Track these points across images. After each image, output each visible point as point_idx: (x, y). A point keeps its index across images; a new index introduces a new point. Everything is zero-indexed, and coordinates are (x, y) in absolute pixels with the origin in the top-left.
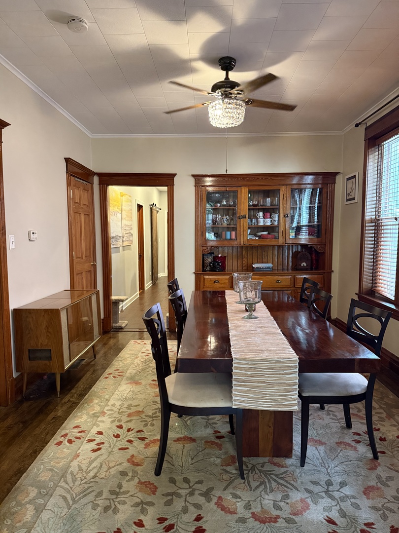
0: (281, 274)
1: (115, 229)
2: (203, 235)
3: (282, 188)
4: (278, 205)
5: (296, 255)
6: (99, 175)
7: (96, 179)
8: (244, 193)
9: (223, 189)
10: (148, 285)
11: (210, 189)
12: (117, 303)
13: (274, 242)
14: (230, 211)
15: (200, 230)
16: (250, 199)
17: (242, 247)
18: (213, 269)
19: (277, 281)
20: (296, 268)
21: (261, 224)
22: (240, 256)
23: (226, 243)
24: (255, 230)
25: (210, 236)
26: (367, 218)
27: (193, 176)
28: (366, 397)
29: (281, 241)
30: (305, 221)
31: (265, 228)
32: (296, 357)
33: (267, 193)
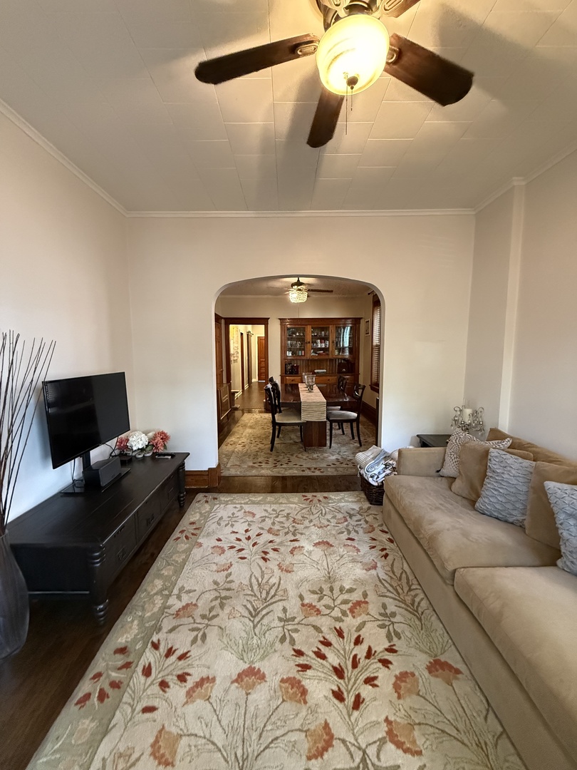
0: (331, 376)
1: (232, 351)
2: (285, 353)
3: (330, 326)
4: (329, 335)
5: (340, 364)
6: (224, 318)
7: (223, 321)
8: (309, 329)
9: (297, 326)
10: (246, 387)
11: (289, 326)
12: (234, 393)
13: (327, 357)
14: (302, 339)
15: (284, 349)
16: (312, 332)
17: (308, 360)
18: (291, 373)
19: (329, 380)
20: (340, 372)
21: (319, 346)
22: (307, 366)
23: (298, 358)
24: (316, 350)
25: (289, 354)
26: (374, 344)
27: (280, 319)
28: (357, 420)
29: (330, 357)
30: (346, 344)
31: (321, 349)
32: (325, 401)
33: (322, 329)
